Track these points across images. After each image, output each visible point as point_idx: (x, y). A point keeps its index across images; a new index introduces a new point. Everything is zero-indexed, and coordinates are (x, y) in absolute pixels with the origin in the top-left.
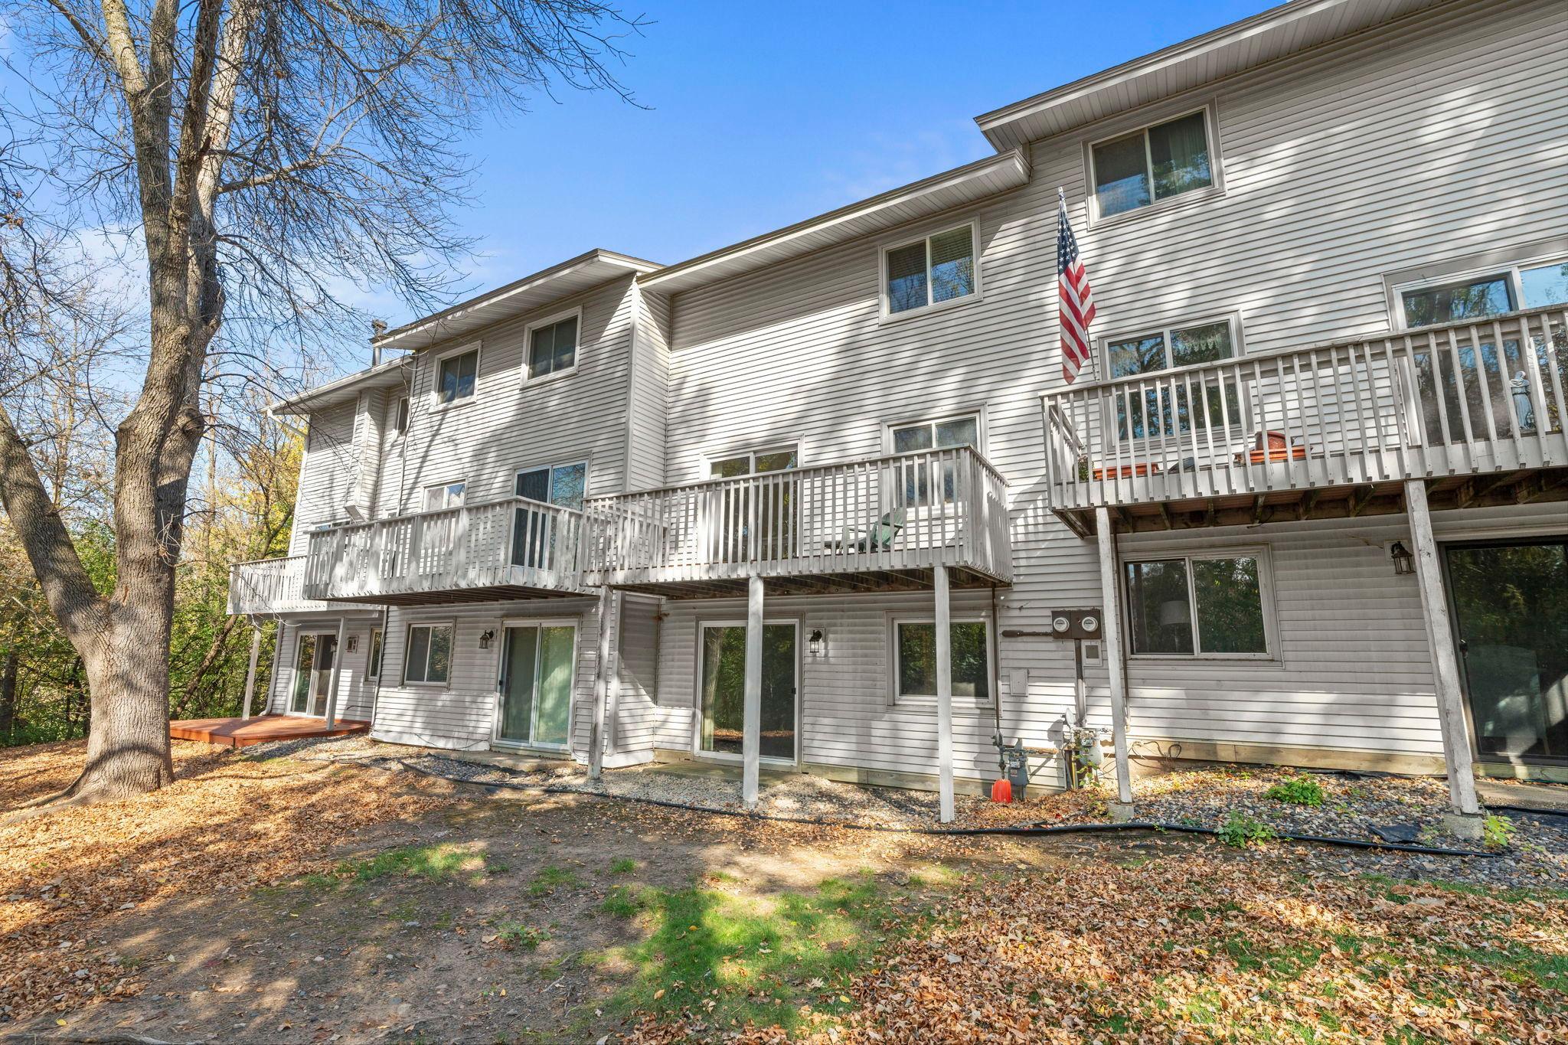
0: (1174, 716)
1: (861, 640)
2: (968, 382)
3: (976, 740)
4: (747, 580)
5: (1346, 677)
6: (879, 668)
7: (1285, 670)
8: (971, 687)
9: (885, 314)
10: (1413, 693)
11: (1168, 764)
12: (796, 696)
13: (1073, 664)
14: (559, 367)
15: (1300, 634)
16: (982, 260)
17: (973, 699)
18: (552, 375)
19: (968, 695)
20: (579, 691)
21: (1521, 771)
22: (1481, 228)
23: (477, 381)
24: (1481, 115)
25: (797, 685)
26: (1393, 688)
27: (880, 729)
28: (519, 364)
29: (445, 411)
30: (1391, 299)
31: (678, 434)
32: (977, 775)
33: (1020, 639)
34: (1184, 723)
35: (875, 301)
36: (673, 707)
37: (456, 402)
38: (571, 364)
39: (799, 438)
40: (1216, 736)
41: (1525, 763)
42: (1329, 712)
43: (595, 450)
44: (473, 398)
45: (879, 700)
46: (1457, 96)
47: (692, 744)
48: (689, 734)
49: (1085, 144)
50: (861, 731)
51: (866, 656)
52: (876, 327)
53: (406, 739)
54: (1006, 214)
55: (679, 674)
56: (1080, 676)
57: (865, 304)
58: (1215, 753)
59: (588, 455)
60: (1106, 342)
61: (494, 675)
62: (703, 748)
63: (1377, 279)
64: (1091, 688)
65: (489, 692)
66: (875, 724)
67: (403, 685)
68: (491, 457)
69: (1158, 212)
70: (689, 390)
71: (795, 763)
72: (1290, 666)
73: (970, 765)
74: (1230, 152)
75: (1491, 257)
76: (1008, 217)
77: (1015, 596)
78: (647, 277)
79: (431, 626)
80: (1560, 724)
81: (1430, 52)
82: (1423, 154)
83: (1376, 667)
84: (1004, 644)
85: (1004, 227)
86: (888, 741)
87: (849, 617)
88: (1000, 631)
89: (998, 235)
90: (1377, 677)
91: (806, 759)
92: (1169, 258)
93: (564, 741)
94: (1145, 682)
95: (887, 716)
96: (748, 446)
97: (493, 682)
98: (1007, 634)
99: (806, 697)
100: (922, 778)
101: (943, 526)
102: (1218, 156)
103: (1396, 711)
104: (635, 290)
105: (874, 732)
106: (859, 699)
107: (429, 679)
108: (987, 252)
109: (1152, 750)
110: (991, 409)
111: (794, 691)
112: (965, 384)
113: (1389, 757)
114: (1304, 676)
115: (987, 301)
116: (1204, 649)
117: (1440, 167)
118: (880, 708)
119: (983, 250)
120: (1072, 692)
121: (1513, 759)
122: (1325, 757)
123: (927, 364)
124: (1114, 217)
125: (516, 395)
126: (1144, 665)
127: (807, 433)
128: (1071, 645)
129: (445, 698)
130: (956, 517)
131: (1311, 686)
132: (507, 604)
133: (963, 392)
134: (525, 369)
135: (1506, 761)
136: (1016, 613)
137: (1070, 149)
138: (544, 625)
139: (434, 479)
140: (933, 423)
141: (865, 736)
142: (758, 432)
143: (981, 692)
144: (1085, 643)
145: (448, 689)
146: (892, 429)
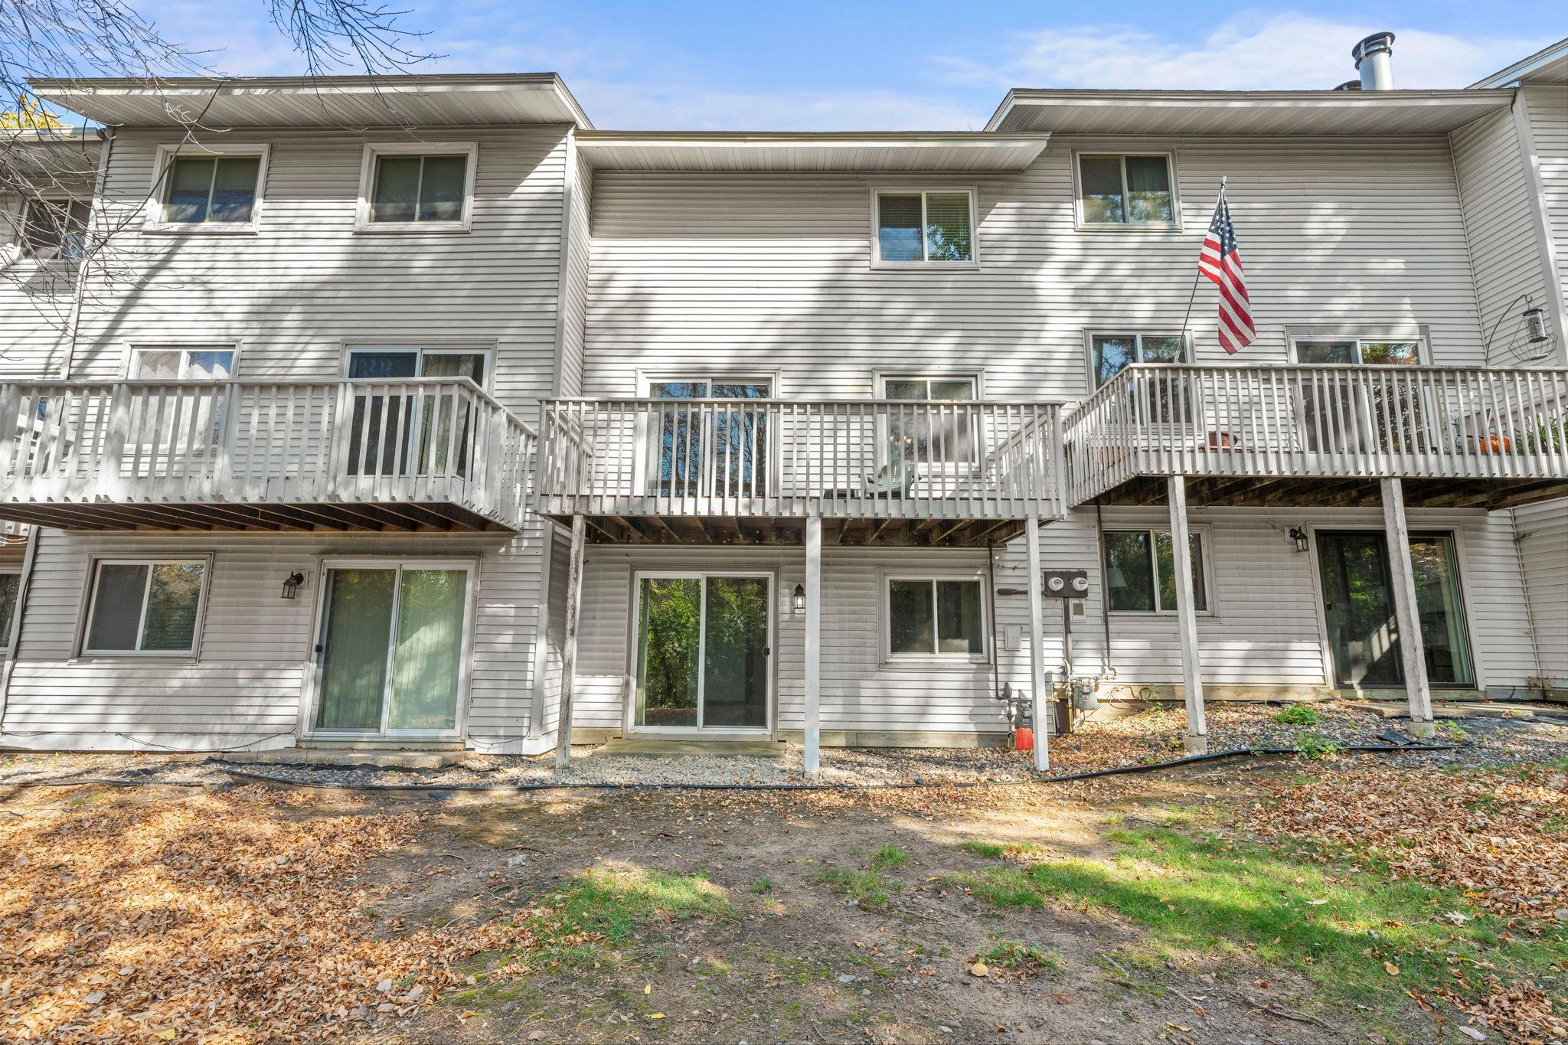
0: (1141, 664)
1: (849, 597)
2: (964, 347)
3: (971, 694)
4: (803, 521)
5: (1261, 629)
6: (868, 626)
7: (1221, 625)
8: (965, 643)
9: (876, 260)
10: (1301, 641)
11: (1137, 706)
12: (770, 659)
13: (1061, 621)
14: (430, 216)
15: (1231, 596)
16: (979, 230)
17: (967, 655)
18: (416, 225)
19: (962, 651)
20: (476, 657)
21: (1360, 693)
22: (1339, 306)
23: (259, 204)
24: (1339, 226)
25: (770, 644)
26: (1288, 637)
27: (869, 690)
28: (355, 196)
29: (183, 236)
30: (1289, 345)
31: (600, 343)
32: (972, 727)
33: (1013, 597)
34: (1150, 670)
35: (866, 243)
36: (593, 675)
37: (207, 225)
38: (456, 215)
39: (775, 372)
40: (1173, 679)
41: (1362, 688)
42: (1248, 658)
43: (502, 339)
44: (247, 227)
45: (869, 658)
46: (1327, 207)
47: (623, 720)
48: (620, 707)
49: (1074, 151)
50: (848, 692)
51: (855, 613)
52: (867, 270)
53: (88, 743)
54: (1002, 194)
55: (602, 634)
56: (1068, 631)
57: (853, 244)
58: (1174, 693)
59: (491, 344)
60: (1091, 333)
61: (305, 638)
62: (637, 723)
63: (1281, 328)
64: (1076, 642)
65: (293, 662)
66: (863, 683)
67: (79, 655)
68: (292, 320)
69: (1130, 231)
70: (619, 290)
71: (768, 731)
72: (1224, 621)
73: (965, 719)
74: (1187, 198)
75: (1346, 329)
76: (1005, 196)
77: (1008, 557)
78: (593, 134)
79: (151, 564)
80: (1379, 660)
81: (1313, 168)
82: (1306, 243)
83: (1279, 621)
84: (999, 601)
85: (999, 205)
86: (879, 701)
87: (835, 572)
88: (996, 589)
89: (993, 211)
90: (1279, 629)
91: (781, 725)
92: (1139, 273)
93: (450, 724)
94: (1121, 635)
95: (877, 675)
96: (705, 370)
97: (304, 647)
98: (1002, 592)
99: (781, 658)
100: (915, 734)
101: (943, 483)
102: (1178, 199)
103: (1291, 654)
104: (570, 145)
105: (863, 692)
106: (846, 658)
107: (144, 647)
108: (983, 224)
109: (1125, 694)
110: (986, 376)
111: (767, 652)
112: (960, 348)
113: (1285, 689)
114: (1235, 629)
115: (983, 271)
116: (1163, 608)
117: (1316, 256)
118: (871, 667)
119: (981, 221)
120: (1060, 645)
121: (1355, 686)
122: (1247, 692)
123: (921, 320)
124: (1097, 225)
125: (345, 239)
126: (1121, 621)
127: (784, 367)
128: (1060, 603)
129: (185, 676)
130: (957, 476)
131: (1237, 636)
132: (330, 536)
133: (959, 354)
134: (363, 206)
135: (1351, 687)
136: (1010, 572)
137: (1061, 151)
138: (406, 568)
139: (156, 335)
140: (929, 380)
141: (853, 696)
142: (719, 356)
143: (975, 648)
144: (1073, 602)
145: (198, 659)
146: (884, 379)
